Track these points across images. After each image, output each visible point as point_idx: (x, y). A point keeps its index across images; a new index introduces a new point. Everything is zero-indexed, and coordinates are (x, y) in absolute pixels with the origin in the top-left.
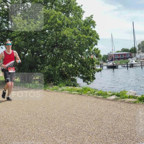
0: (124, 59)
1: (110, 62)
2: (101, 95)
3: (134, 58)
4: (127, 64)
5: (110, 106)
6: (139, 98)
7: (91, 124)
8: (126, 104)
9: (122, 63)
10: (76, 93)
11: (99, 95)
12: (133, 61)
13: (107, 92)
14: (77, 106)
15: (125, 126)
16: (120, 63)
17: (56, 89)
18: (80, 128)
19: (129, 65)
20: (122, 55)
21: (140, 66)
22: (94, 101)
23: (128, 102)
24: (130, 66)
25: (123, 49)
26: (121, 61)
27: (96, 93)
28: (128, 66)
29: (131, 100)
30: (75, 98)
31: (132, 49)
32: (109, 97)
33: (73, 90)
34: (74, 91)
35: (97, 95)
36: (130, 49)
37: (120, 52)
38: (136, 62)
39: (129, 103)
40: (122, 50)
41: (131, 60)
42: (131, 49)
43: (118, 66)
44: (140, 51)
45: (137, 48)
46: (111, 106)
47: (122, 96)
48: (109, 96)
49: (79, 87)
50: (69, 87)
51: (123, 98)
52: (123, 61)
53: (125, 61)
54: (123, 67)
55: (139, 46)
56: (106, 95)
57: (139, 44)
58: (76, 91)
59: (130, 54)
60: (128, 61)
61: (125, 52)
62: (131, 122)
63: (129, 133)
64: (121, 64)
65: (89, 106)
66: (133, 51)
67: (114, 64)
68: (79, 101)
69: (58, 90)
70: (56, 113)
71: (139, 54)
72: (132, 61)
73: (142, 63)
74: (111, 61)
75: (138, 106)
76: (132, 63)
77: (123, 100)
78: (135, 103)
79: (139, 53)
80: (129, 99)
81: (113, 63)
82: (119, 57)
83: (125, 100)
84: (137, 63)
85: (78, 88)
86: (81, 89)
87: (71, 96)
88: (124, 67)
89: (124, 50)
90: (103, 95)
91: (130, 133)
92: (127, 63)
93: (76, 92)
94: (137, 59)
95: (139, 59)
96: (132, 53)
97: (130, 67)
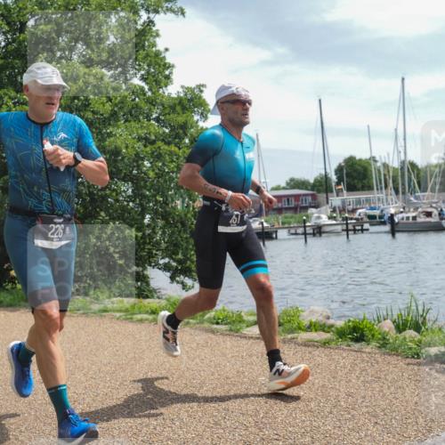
0: (295, 209)
1: (254, 221)
2: (226, 324)
3: (323, 208)
4: (305, 227)
5: (251, 356)
6: (337, 329)
7: (190, 416)
8: (299, 348)
9: (289, 223)
10: (147, 320)
11: (218, 323)
12: (321, 216)
13: (243, 314)
14: (147, 361)
15: (295, 418)
16: (283, 223)
17: (83, 309)
18: (155, 429)
19: (309, 230)
20: (288, 197)
21: (343, 230)
22: (202, 342)
23: (307, 344)
24: (311, 231)
25: (292, 180)
26: (286, 218)
27: (209, 318)
28: (308, 232)
29: (314, 336)
30: (143, 333)
31: (319, 182)
32: (248, 329)
33: (136, 310)
34: (140, 313)
35: (213, 324)
36: (312, 181)
37: (284, 188)
38: (330, 218)
39: (309, 346)
40: (288, 184)
41: (316, 215)
42: (316, 180)
43: (276, 232)
44: (340, 187)
45: (334, 178)
46: (255, 358)
47: (287, 326)
48: (247, 326)
49: (159, 298)
50: (126, 300)
51: (292, 331)
52: (291, 217)
53: (298, 215)
54: (292, 234)
55: (339, 170)
56: (240, 322)
57: (340, 164)
58: (147, 312)
59: (312, 195)
60: (307, 216)
61: (299, 188)
62: (312, 405)
63: (308, 439)
64: (286, 226)
65: (185, 358)
66: (322, 186)
67: (265, 225)
68: (155, 342)
69: (90, 309)
70: (82, 383)
71: (338, 196)
72: (319, 218)
73: (347, 224)
74: (256, 216)
75: (336, 355)
76: (318, 221)
77: (289, 336)
78: (325, 344)
79: (339, 193)
80: (309, 334)
81: (262, 223)
82: (280, 205)
83: (296, 335)
84: (334, 222)
85: (151, 303)
86: (164, 304)
87: (131, 327)
88: (296, 234)
89: (294, 184)
90: (229, 323)
91: (310, 439)
92: (305, 222)
93: (145, 316)
94: (334, 211)
95: (340, 212)
96: (319, 191)
97: (314, 234)
